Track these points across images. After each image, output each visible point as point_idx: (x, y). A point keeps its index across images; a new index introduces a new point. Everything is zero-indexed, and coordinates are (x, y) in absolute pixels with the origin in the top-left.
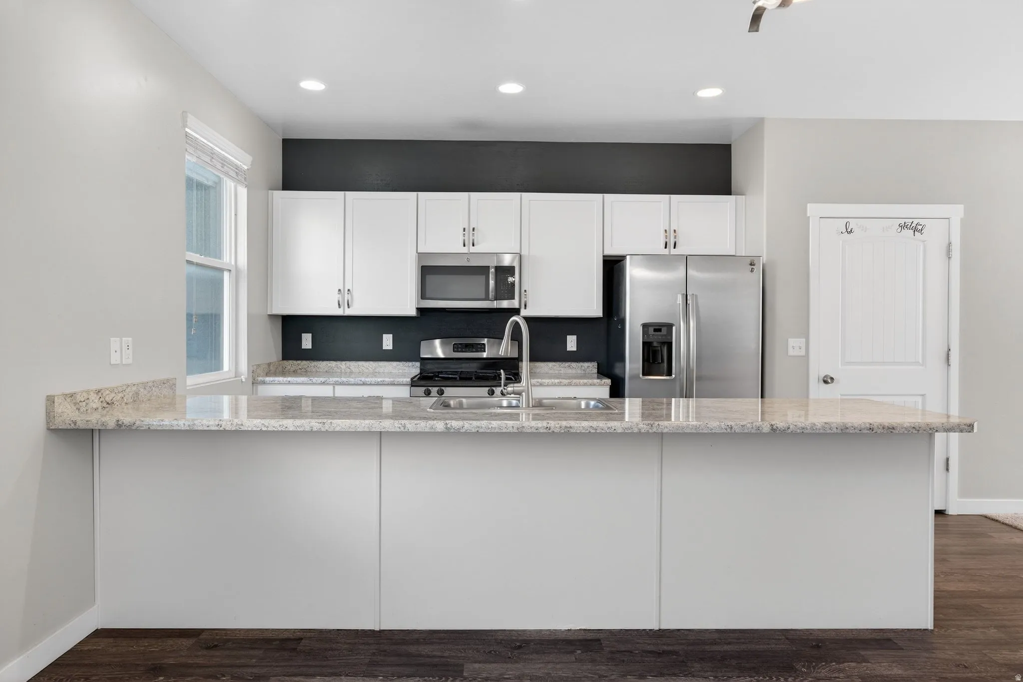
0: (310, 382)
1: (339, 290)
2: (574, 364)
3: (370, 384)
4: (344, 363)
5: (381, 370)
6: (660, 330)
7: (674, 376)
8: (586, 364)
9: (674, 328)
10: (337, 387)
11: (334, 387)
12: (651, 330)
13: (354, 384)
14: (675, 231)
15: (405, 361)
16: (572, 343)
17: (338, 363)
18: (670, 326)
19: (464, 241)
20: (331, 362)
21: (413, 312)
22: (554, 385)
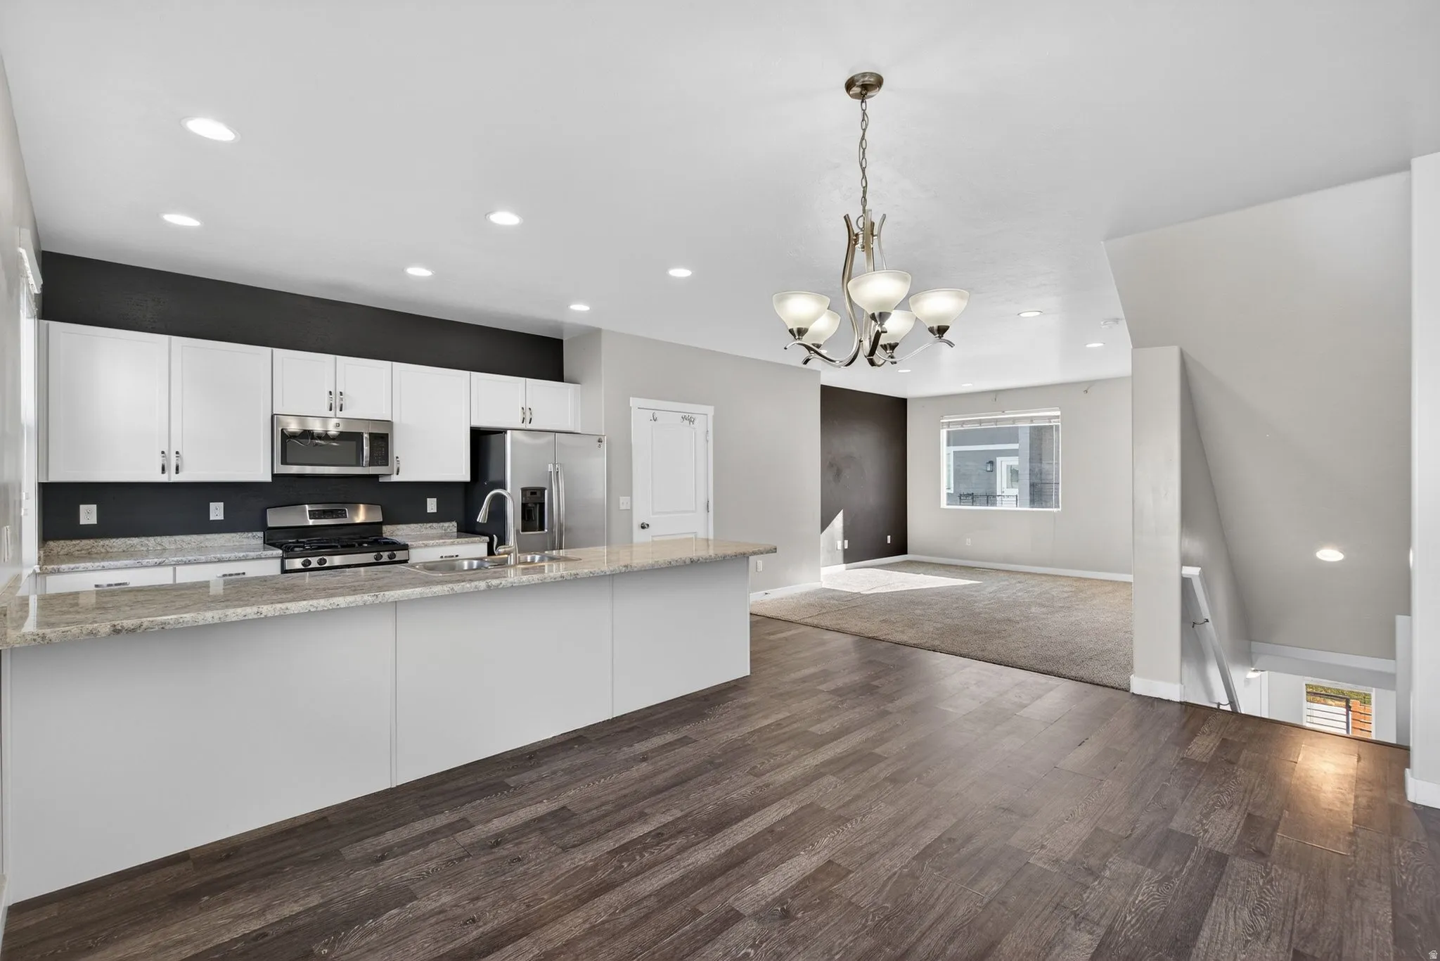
0: (138, 565)
1: (163, 452)
2: (435, 525)
3: (229, 561)
4: (152, 539)
5: (207, 544)
6: (535, 493)
7: (546, 530)
8: (446, 524)
9: (546, 491)
10: (178, 568)
11: (175, 569)
12: (528, 494)
13: (206, 562)
14: (530, 409)
15: (242, 532)
16: (432, 505)
17: (144, 539)
18: (542, 490)
19: (331, 404)
20: (131, 539)
21: (269, 479)
22: (439, 545)
